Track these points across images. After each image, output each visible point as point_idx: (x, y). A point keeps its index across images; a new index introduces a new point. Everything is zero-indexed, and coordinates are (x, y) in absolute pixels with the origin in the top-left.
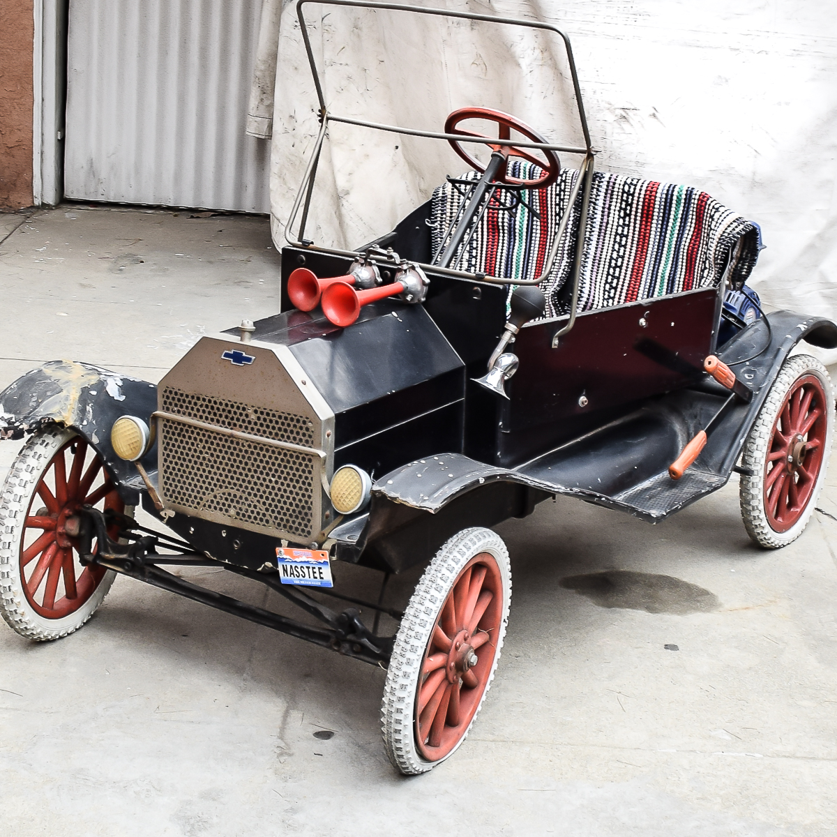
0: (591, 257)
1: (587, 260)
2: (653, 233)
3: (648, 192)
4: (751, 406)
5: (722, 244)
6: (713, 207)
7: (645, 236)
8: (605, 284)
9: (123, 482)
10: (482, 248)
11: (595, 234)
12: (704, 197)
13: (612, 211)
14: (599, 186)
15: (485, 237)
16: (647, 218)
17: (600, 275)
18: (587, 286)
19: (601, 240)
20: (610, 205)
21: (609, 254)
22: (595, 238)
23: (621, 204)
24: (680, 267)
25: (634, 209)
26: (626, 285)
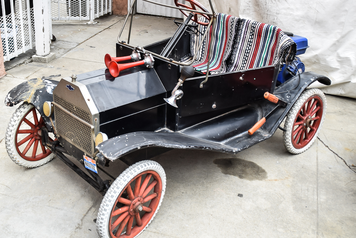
0: (239, 49)
1: (237, 50)
2: (261, 42)
3: (260, 27)
4: (286, 109)
5: (282, 49)
6: (281, 35)
7: (258, 43)
8: (243, 59)
9: (48, 123)
10: (207, 42)
11: (241, 41)
12: (279, 30)
13: (247, 33)
14: (243, 24)
15: (209, 38)
16: (259, 36)
17: (242, 55)
18: (236, 59)
19: (243, 43)
20: (247, 31)
21: (245, 48)
22: (241, 42)
23: (251, 31)
24: (269, 55)
25: (255, 33)
26: (250, 59)
